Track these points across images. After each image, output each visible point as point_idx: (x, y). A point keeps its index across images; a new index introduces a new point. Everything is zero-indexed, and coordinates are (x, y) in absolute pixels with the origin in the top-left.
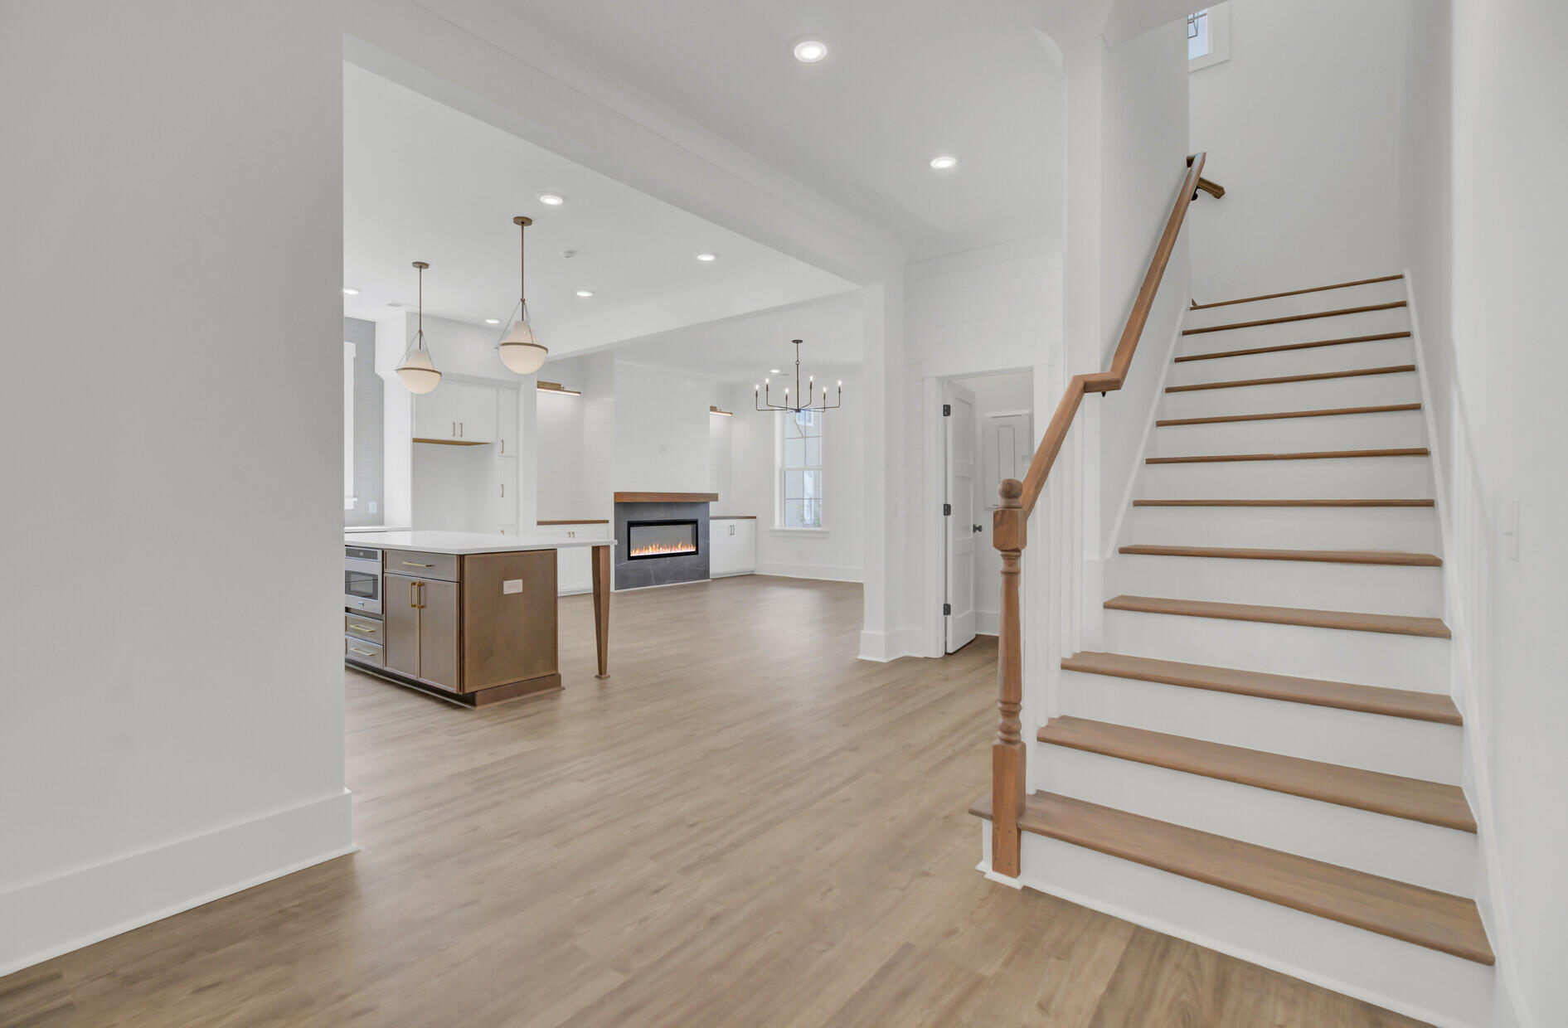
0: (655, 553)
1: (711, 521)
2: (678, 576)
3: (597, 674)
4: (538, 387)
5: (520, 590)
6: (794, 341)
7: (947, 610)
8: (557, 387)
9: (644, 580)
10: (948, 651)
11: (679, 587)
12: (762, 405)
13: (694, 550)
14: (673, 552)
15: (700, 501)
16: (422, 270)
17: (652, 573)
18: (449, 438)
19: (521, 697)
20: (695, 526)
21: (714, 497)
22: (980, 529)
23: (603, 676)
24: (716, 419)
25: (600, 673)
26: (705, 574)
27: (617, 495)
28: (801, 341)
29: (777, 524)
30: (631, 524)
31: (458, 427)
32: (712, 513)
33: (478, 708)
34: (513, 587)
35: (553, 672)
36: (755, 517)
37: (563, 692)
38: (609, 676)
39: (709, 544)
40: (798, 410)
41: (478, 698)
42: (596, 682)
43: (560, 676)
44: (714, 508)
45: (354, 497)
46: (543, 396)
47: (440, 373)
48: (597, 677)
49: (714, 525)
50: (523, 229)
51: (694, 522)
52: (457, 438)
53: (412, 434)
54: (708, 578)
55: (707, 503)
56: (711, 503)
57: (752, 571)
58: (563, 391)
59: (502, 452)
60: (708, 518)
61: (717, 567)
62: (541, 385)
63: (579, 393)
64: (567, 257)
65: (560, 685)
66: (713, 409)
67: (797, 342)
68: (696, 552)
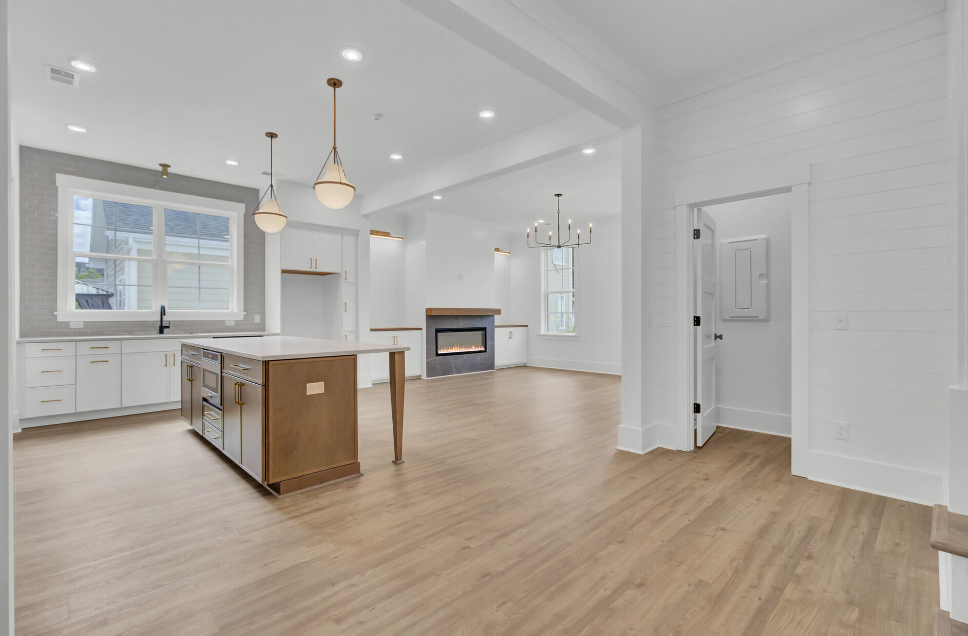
0: (457, 352)
1: (496, 329)
2: (473, 367)
3: (394, 459)
4: (371, 234)
5: (322, 391)
6: (555, 195)
7: (697, 408)
8: (387, 234)
9: (446, 371)
10: (698, 445)
11: (473, 376)
12: (532, 242)
13: (483, 349)
14: (469, 351)
15: (488, 315)
16: (273, 139)
17: (453, 366)
18: (307, 269)
19: (324, 484)
20: (484, 332)
21: (498, 312)
22: (720, 337)
23: (398, 462)
24: (499, 257)
25: (396, 459)
26: (492, 366)
27: (428, 310)
28: (561, 195)
29: (543, 331)
30: (438, 331)
31: (314, 261)
32: (496, 324)
33: (282, 496)
34: (315, 388)
35: (353, 461)
36: (527, 326)
37: (361, 479)
38: (404, 462)
39: (494, 345)
40: (559, 247)
41: (282, 488)
42: (393, 468)
43: (359, 464)
44: (498, 320)
45: (244, 311)
46: (375, 240)
47: (286, 217)
48: (393, 462)
49: (497, 331)
50: (335, 90)
51: (484, 329)
52: (313, 270)
53: (281, 267)
54: (494, 369)
55: (493, 316)
56: (496, 317)
57: (525, 364)
58: (391, 237)
59: (346, 280)
60: (494, 327)
61: (499, 361)
62: (373, 232)
63: (402, 238)
64: (377, 119)
65: (360, 472)
66: (497, 250)
67: (558, 195)
68: (485, 351)
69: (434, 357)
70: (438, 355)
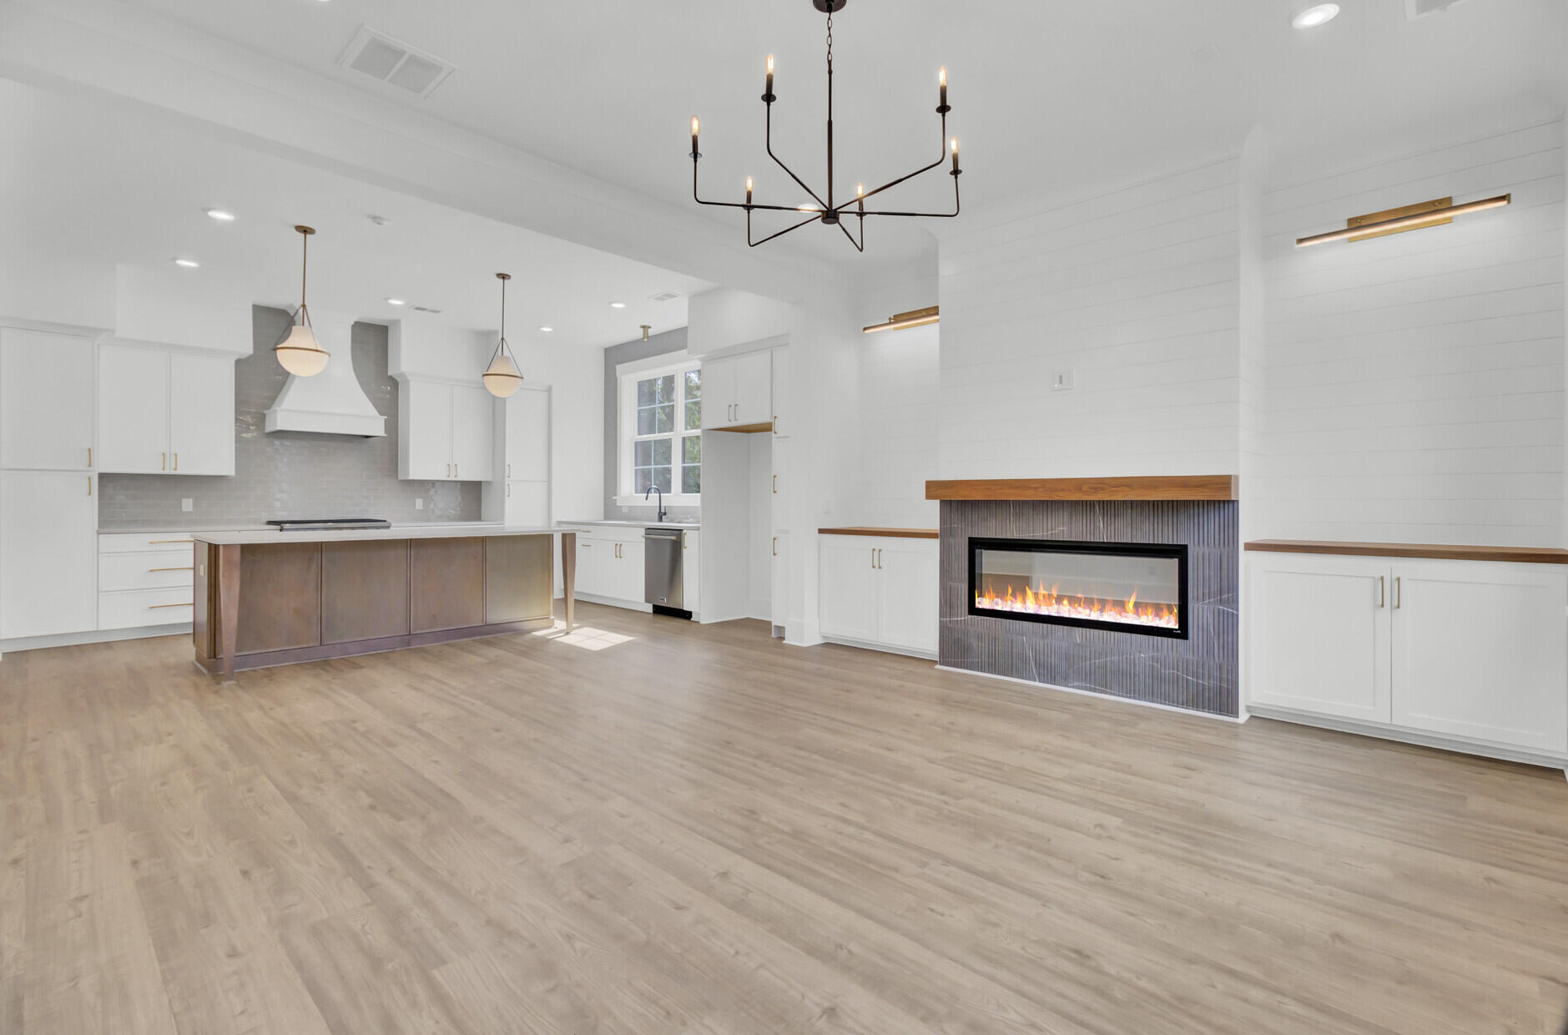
9: (1007, 663)
15: (1186, 498)
17: (1029, 653)
18: (727, 424)
30: (978, 544)
31: (733, 409)
51: (1177, 553)
52: (733, 424)
59: (776, 432)
68: (1182, 633)
69: (963, 616)
70: (973, 610)
